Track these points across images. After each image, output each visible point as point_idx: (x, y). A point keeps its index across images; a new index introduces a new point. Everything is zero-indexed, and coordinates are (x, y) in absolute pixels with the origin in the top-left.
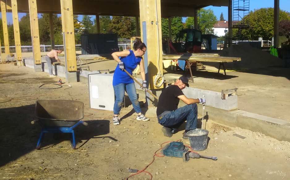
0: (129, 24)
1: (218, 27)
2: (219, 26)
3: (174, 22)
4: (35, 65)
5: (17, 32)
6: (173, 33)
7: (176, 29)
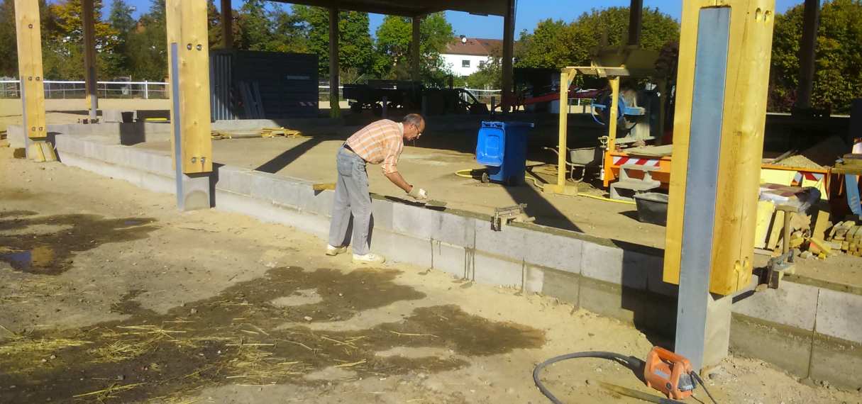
0: (238, 32)
1: (448, 51)
2: (451, 49)
3: (351, 33)
4: (185, 178)
5: (31, 26)
6: (347, 62)
7: (355, 53)
